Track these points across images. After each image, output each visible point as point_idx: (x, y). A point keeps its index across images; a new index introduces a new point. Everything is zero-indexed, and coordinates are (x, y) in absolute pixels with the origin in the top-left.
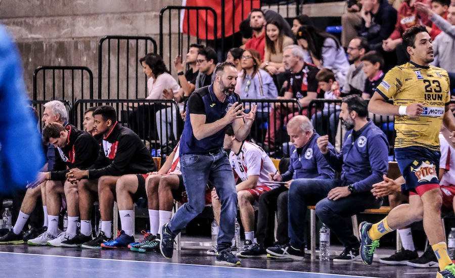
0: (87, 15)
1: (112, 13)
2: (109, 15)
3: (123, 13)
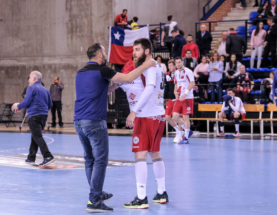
0: (49, 56)
1: (64, 56)
2: (62, 57)
3: (69, 55)
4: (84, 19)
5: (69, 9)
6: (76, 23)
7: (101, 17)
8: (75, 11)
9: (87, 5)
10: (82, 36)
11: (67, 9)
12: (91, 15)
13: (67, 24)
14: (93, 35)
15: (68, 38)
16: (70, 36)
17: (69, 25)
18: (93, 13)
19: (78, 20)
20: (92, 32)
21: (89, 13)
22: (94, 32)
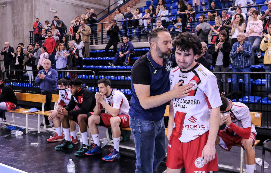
4: (20, 27)
5: (13, 22)
6: (17, 30)
7: (28, 26)
8: (16, 23)
9: (21, 18)
10: (19, 38)
11: (12, 21)
12: (23, 24)
13: (12, 30)
14: (24, 37)
15: (13, 39)
16: (14, 38)
17: (14, 31)
18: (24, 23)
19: (17, 28)
20: (24, 35)
21: (22, 23)
22: (25, 35)
